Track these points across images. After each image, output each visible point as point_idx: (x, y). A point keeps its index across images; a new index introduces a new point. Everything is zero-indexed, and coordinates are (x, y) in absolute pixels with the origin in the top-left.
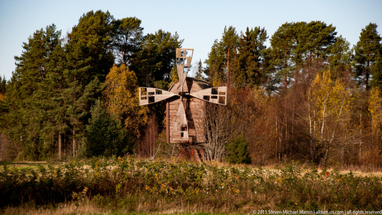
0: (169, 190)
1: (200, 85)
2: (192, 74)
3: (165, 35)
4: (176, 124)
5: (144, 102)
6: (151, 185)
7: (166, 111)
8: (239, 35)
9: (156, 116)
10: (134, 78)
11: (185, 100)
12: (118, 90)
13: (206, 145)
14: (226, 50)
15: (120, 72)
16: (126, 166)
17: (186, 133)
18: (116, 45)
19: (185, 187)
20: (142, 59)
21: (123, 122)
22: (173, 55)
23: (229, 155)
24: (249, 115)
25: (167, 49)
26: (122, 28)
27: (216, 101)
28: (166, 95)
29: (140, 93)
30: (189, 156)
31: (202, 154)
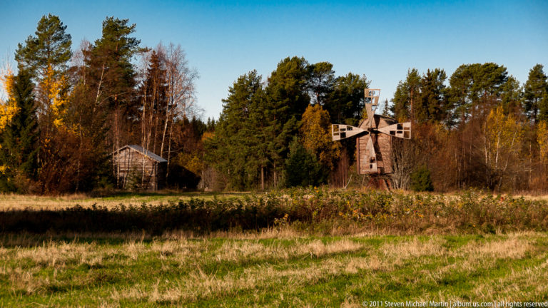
0: (360, 216)
1: (386, 121)
2: (379, 112)
3: (354, 77)
4: (365, 157)
5: (337, 138)
6: (344, 212)
7: (357, 146)
8: (422, 76)
9: (347, 150)
10: (327, 116)
11: (374, 135)
12: (313, 127)
13: (393, 175)
14: (410, 90)
15: (314, 111)
16: (321, 195)
17: (374, 165)
18: (311, 87)
19: (374, 213)
20: (333, 99)
21: (318, 156)
22: (362, 95)
23: (414, 184)
24: (431, 148)
25: (356, 90)
26: (316, 72)
27: (401, 136)
28: (356, 131)
29: (333, 130)
30: (377, 185)
31: (390, 183)
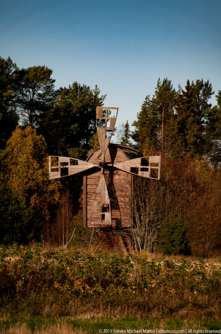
0: (84, 288)
1: (126, 153)
2: (116, 140)
3: (81, 89)
4: (95, 203)
6: (62, 282)
7: (83, 188)
8: (177, 90)
9: (70, 193)
10: (43, 144)
11: (108, 172)
12: (22, 159)
13: (134, 230)
14: (160, 109)
15: (25, 136)
16: (30, 257)
17: (108, 215)
18: (20, 101)
19: (105, 284)
20: (52, 120)
21: (28, 200)
22: (93, 115)
23: (163, 244)
24: (189, 192)
25: (85, 107)
26: (27, 80)
27: (147, 175)
28: (83, 166)
29: (50, 163)
30: (111, 244)
31: (129, 242)
